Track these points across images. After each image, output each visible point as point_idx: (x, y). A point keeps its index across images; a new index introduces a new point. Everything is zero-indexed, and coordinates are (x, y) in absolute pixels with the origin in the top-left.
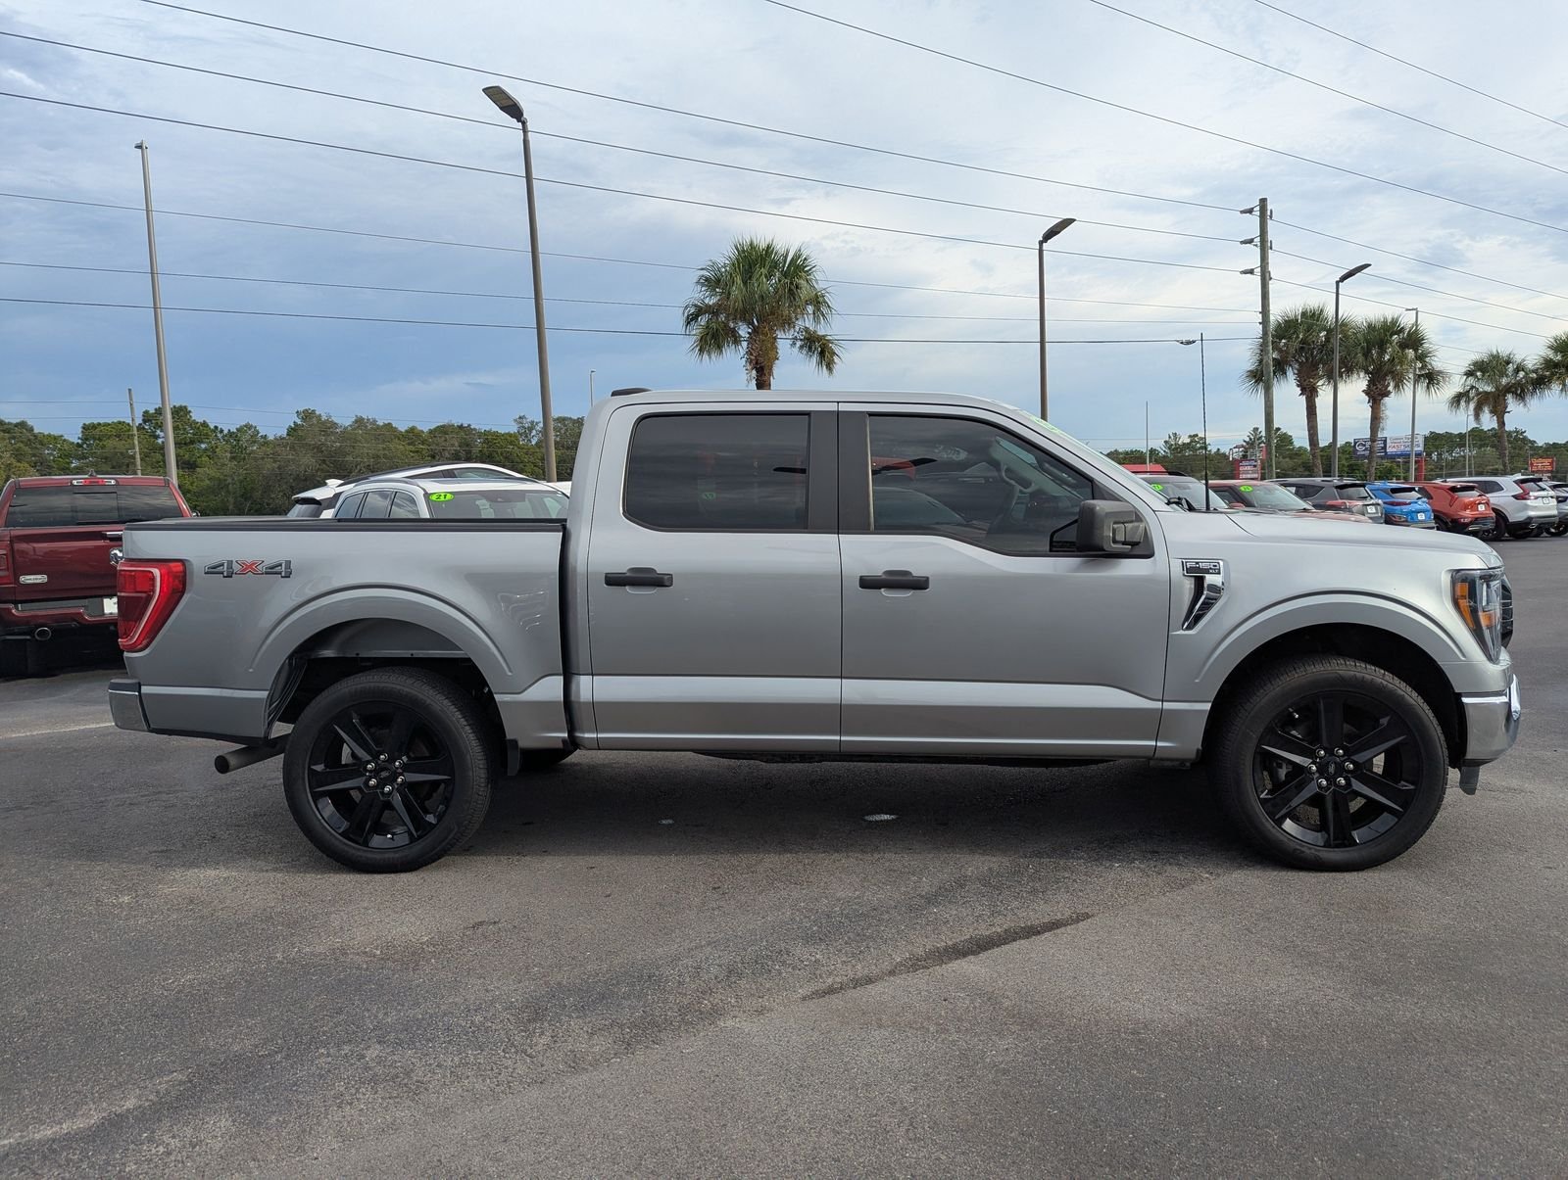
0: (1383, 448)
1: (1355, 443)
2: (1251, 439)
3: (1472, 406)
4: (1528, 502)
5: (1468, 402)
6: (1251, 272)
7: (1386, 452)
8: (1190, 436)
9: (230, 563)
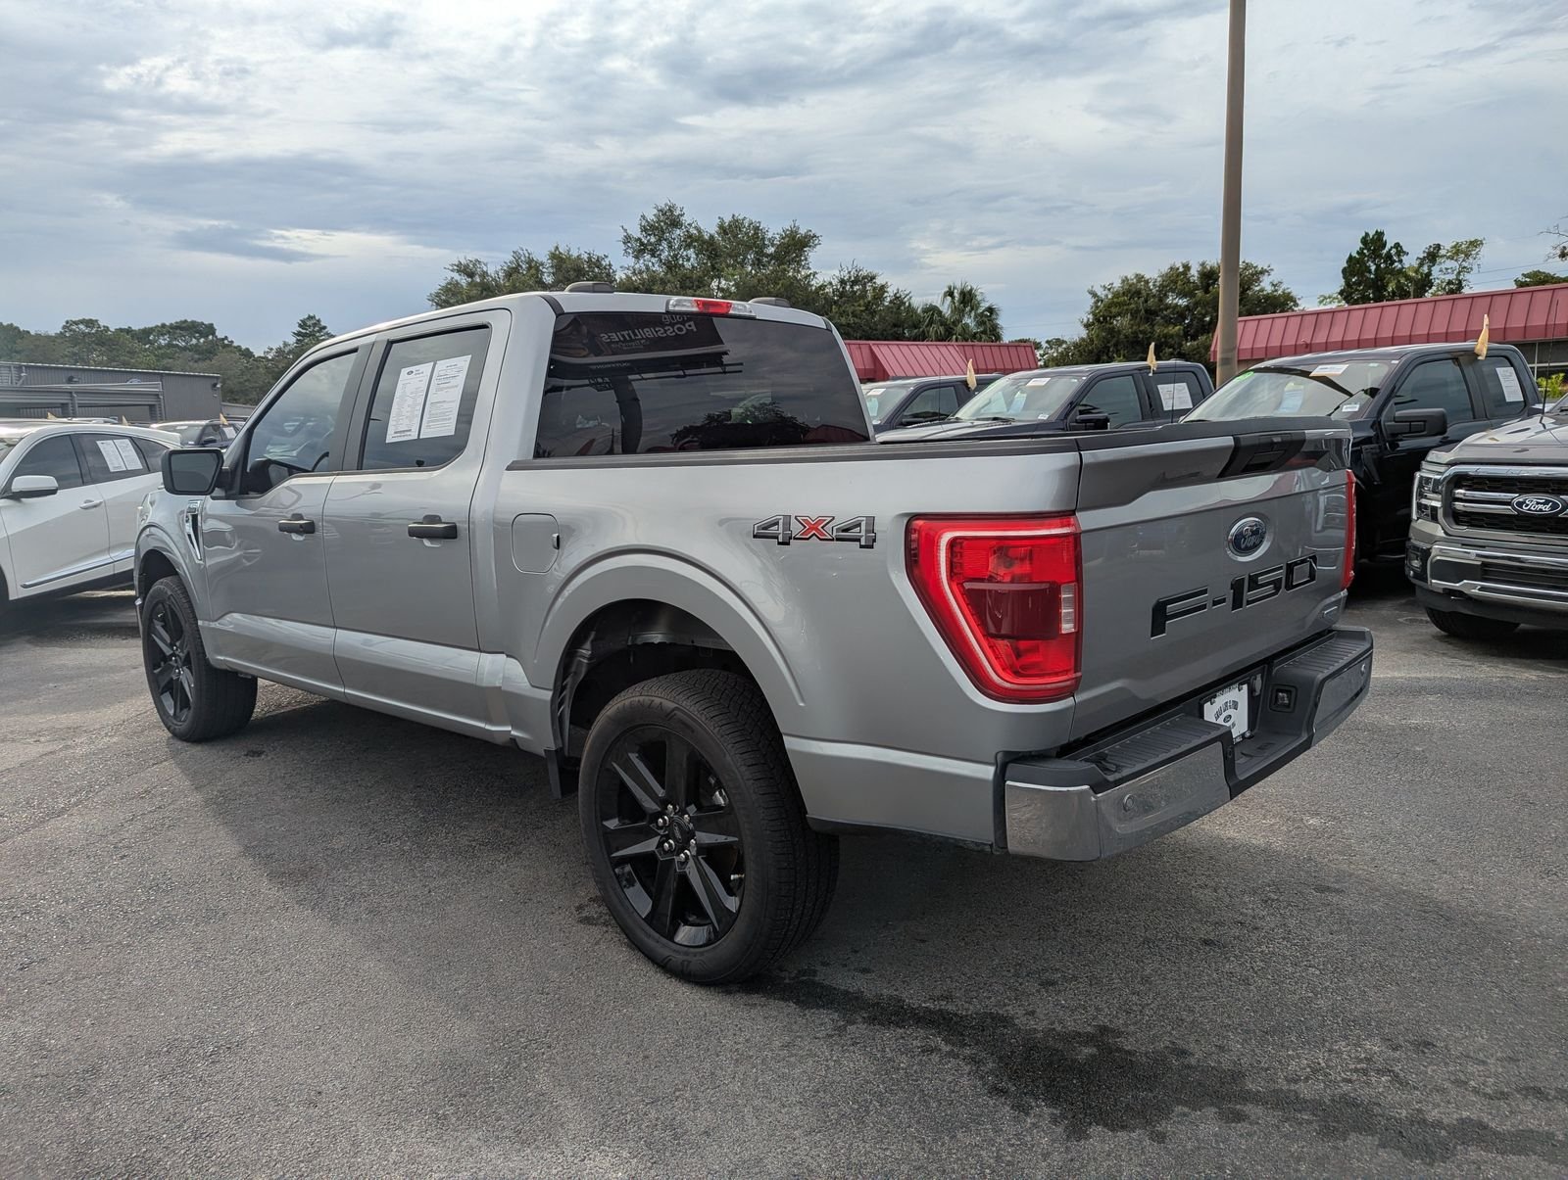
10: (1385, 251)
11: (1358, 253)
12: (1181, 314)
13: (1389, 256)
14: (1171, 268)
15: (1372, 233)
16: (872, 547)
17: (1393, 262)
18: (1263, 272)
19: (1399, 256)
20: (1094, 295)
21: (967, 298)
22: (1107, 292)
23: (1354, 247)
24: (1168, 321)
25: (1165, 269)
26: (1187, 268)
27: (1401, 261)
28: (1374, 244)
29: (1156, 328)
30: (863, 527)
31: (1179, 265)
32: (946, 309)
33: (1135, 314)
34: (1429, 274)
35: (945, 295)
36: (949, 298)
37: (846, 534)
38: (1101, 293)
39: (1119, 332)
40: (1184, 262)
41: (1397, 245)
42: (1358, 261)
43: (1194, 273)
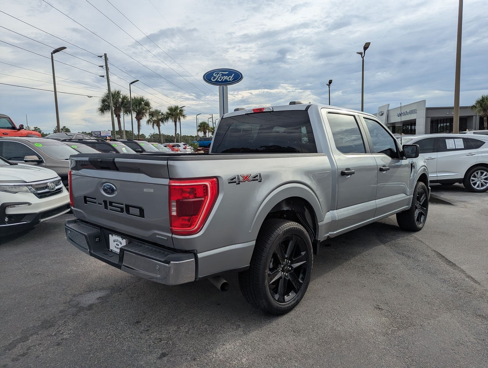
0: (100, 134)
1: (92, 132)
2: (56, 129)
3: (152, 123)
4: (187, 150)
5: (151, 122)
6: (103, 76)
7: (101, 136)
8: (34, 128)
9: (238, 176)
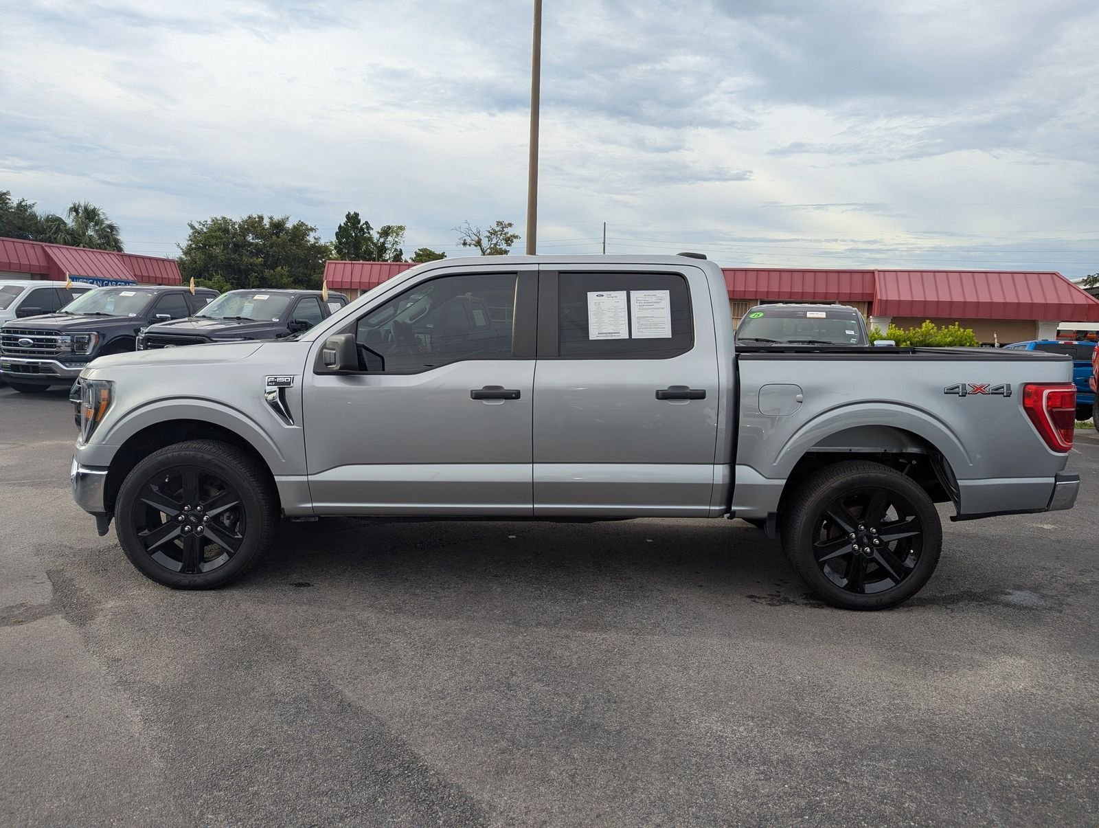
10: (359, 226)
11: (344, 224)
12: (258, 251)
13: (362, 229)
14: (250, 217)
15: (352, 213)
16: (1009, 396)
17: (364, 234)
18: (312, 229)
19: (368, 230)
20: (192, 227)
21: (90, 215)
22: (201, 226)
23: (343, 220)
24: (252, 254)
25: (245, 217)
26: (261, 218)
27: (369, 233)
28: (353, 219)
29: (244, 258)
30: (1005, 387)
31: (255, 216)
32: (70, 221)
33: (226, 246)
34: (384, 243)
35: (71, 209)
36: (74, 214)
37: (997, 391)
38: (197, 226)
39: (216, 257)
40: (260, 214)
41: (367, 223)
42: (345, 229)
43: (266, 222)
